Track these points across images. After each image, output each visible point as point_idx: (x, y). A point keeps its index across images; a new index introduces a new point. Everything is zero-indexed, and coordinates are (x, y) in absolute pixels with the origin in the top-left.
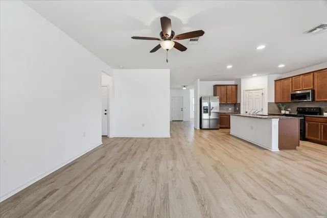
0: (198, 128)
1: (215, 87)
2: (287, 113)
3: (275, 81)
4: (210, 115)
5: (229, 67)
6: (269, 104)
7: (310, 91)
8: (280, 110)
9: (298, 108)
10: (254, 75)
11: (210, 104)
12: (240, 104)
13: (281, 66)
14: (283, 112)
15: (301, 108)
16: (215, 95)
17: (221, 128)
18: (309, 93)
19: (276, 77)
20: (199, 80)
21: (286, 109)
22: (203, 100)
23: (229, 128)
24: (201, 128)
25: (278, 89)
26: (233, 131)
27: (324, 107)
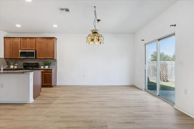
2: (16, 67)
3: (4, 38)
7: (34, 51)
9: (24, 63)
13: (18, 26)
14: (12, 67)
15: (26, 63)
18: (34, 52)
19: (5, 34)
21: (14, 65)
27: (40, 63)
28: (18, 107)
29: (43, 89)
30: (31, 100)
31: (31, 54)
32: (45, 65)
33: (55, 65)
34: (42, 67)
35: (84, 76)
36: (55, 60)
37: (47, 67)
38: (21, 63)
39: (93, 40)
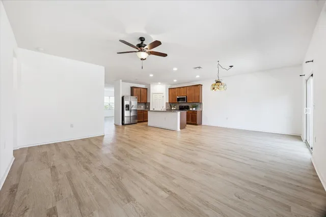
0: (121, 124)
1: (132, 88)
3: (169, 89)
4: (131, 112)
5: (151, 75)
6: (166, 103)
7: (185, 97)
8: (171, 107)
9: (180, 106)
10: (159, 83)
11: (131, 103)
12: (149, 103)
13: (175, 81)
14: (173, 108)
16: (132, 94)
17: (138, 122)
19: (169, 86)
20: (121, 80)
21: (174, 107)
22: (125, 99)
23: (147, 121)
24: (123, 124)
25: (170, 93)
26: (150, 123)
27: (190, 105)
28: (172, 132)
29: (187, 125)
30: (179, 129)
31: (183, 99)
32: (193, 107)
33: (201, 107)
34: (191, 109)
35: (227, 119)
36: (201, 103)
37: (194, 109)
38: (177, 106)
39: (214, 89)
